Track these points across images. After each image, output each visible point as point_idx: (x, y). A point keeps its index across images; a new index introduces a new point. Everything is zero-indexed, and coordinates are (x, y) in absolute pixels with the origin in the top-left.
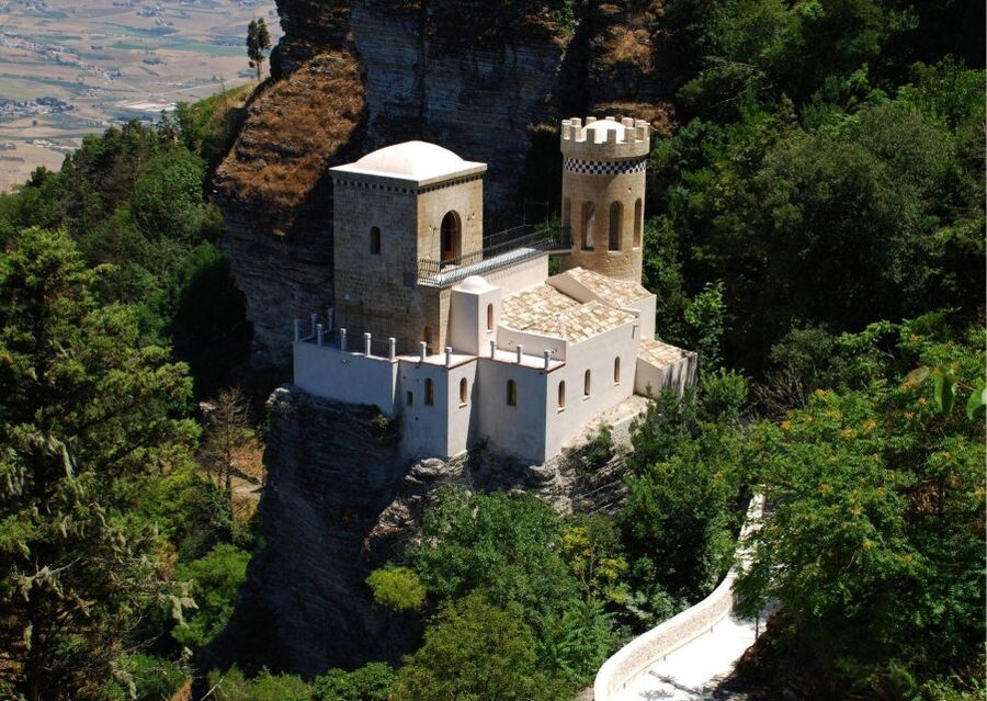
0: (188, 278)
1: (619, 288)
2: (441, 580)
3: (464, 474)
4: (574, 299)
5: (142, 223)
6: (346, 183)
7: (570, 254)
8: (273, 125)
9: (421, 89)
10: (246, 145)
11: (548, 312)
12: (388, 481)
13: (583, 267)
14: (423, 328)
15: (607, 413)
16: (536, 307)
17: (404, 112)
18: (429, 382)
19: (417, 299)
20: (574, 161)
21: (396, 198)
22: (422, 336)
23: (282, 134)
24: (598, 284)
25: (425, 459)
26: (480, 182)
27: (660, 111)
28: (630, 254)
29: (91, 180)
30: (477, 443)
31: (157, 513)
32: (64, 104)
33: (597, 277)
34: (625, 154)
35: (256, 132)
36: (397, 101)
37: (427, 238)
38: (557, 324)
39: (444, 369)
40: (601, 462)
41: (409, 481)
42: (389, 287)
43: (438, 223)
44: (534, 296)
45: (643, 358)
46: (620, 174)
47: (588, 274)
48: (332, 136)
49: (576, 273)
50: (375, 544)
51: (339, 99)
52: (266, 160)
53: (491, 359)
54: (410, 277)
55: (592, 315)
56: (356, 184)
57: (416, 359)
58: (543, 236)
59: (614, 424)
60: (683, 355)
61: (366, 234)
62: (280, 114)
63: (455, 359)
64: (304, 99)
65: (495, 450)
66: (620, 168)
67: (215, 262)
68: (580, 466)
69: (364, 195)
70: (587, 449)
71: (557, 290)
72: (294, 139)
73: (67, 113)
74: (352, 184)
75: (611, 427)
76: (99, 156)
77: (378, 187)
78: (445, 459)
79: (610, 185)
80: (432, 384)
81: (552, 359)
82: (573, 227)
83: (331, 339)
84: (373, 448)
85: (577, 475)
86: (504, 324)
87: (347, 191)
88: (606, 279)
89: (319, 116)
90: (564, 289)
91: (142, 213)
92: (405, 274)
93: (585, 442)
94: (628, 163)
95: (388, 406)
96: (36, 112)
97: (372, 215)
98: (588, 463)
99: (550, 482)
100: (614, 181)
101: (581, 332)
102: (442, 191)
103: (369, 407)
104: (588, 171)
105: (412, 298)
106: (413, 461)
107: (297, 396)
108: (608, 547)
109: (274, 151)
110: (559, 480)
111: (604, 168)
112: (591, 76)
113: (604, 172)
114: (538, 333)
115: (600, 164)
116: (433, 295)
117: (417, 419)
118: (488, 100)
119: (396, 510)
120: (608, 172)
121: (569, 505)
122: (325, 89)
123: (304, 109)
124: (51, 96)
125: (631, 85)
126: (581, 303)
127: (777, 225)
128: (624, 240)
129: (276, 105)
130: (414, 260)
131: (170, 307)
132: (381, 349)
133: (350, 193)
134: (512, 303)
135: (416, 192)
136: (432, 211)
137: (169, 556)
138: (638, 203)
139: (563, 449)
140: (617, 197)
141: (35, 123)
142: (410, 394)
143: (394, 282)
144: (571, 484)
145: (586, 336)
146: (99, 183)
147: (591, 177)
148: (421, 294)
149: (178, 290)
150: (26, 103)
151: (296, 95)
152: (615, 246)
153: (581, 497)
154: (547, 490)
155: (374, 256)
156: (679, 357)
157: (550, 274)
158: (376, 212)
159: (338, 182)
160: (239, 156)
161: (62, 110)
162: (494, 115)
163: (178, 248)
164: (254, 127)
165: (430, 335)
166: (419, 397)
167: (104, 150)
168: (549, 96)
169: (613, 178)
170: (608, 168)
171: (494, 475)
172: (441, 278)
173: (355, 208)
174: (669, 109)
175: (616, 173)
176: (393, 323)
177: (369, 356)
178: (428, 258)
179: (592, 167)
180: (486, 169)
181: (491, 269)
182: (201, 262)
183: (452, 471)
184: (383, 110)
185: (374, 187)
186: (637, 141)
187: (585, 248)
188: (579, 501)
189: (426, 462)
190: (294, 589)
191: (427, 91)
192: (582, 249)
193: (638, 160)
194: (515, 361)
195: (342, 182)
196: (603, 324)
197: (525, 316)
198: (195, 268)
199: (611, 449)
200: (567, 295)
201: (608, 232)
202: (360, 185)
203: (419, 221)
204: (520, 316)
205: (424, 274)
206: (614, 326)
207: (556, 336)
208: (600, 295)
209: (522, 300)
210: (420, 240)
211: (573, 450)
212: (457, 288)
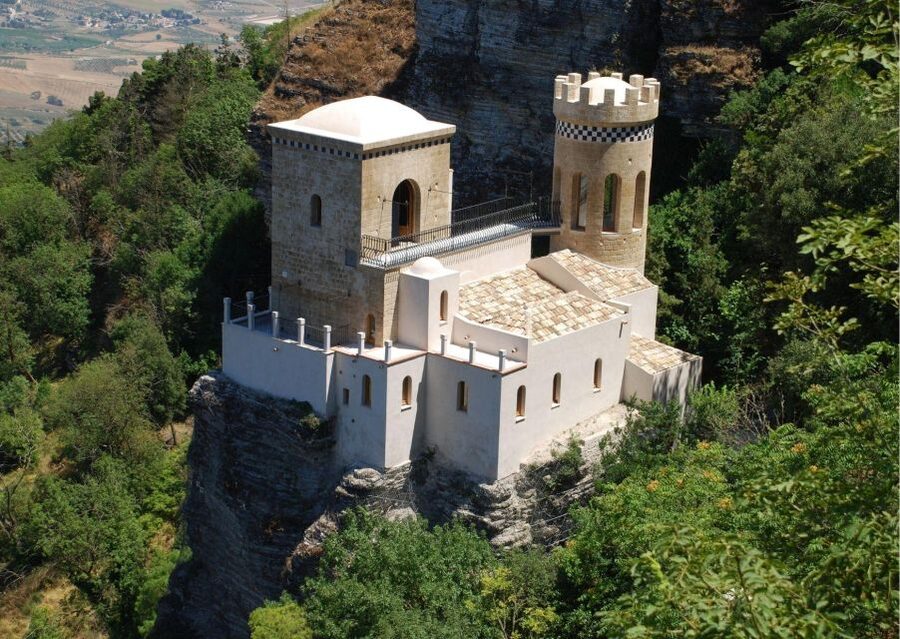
0: (221, 226)
1: (611, 277)
2: (329, 623)
3: (405, 489)
4: (558, 287)
5: (186, 162)
6: (285, 142)
7: (559, 233)
8: (315, 59)
9: (474, 25)
10: (284, 79)
11: (521, 302)
12: (319, 490)
13: (572, 250)
14: (366, 315)
15: (583, 425)
16: (507, 296)
17: (454, 50)
18: (367, 380)
19: (360, 283)
20: (566, 125)
21: (339, 164)
22: (364, 325)
23: (324, 69)
24: (586, 270)
25: (359, 468)
26: (447, 146)
27: (743, 57)
28: (628, 236)
29: (141, 110)
30: (423, 454)
31: (160, 490)
32: (191, 17)
33: (588, 261)
34: (625, 118)
35: (296, 65)
36: (447, 37)
37: (375, 211)
38: (523, 318)
39: (383, 365)
40: (567, 482)
41: (339, 494)
42: (330, 265)
43: (390, 194)
44: (509, 282)
45: (633, 361)
46: (619, 142)
47: (577, 258)
48: (379, 73)
49: (561, 257)
50: (298, 565)
51: (389, 32)
52: (306, 98)
53: (440, 357)
54: (353, 256)
55: (569, 308)
56: (296, 144)
57: (353, 351)
58: (525, 211)
59: (586, 439)
60: (684, 359)
61: (306, 201)
62: (324, 46)
63: (397, 353)
64: (352, 31)
65: (443, 462)
66: (619, 135)
67: (252, 209)
68: (543, 487)
69: (304, 157)
70: (551, 467)
71: (538, 274)
72: (337, 75)
73: (193, 27)
74: (292, 144)
75: (582, 443)
76: (150, 84)
77: (320, 149)
78: (383, 471)
79: (606, 156)
80: (370, 383)
81: (510, 359)
82: (562, 200)
83: (264, 322)
84: (303, 451)
85: (538, 496)
86: (462, 316)
87: (286, 151)
88: (598, 265)
89: (367, 50)
90: (546, 274)
91: (187, 150)
92: (346, 251)
93: (550, 458)
94: (628, 130)
95: (321, 404)
96: (161, 26)
97: (312, 181)
98: (552, 483)
99: (504, 504)
100: (611, 150)
101: (551, 329)
102: (394, 156)
103: (300, 403)
104: (580, 137)
105: (354, 280)
106: (346, 470)
107: (223, 386)
108: (540, 593)
109: (315, 87)
110: (515, 502)
111: (599, 134)
112: (665, 15)
113: (599, 139)
114: (499, 328)
115: (595, 129)
116: (377, 277)
117: (353, 421)
118: (547, 38)
119: (323, 526)
120: (604, 140)
121: (527, 532)
122: (375, 20)
123: (351, 42)
124: (177, 9)
125: (711, 25)
126: (565, 292)
127: (785, 213)
128: (621, 219)
129: (320, 35)
130: (356, 237)
131: (201, 257)
132: (315, 338)
133: (290, 154)
134: (478, 289)
135: (360, 157)
136: (381, 180)
137: (168, 539)
138: (641, 177)
139: (522, 466)
140: (613, 169)
141: (159, 37)
142: (347, 392)
143: (335, 260)
144: (531, 507)
145: (557, 333)
146: (149, 113)
147: (585, 145)
148: (364, 276)
149: (211, 238)
150: (150, 16)
151: (343, 24)
152: (610, 226)
153: (543, 522)
154: (498, 513)
155: (315, 229)
156: (679, 362)
157: (533, 256)
158: (317, 177)
159: (278, 141)
160: (278, 92)
161: (187, 24)
162: (555, 56)
163: (223, 189)
164: (296, 59)
165: (373, 324)
166: (356, 396)
167: (157, 77)
168: (615, 37)
169: (608, 146)
170: (604, 135)
171: (439, 492)
172: (386, 258)
173: (295, 171)
174: (755, 55)
175: (614, 140)
176: (333, 308)
177: (303, 345)
178: (375, 234)
179: (585, 133)
180: (454, 131)
181: (453, 250)
182: (236, 208)
183: (391, 484)
184: (431, 47)
185: (316, 148)
186: (640, 104)
187: (576, 226)
188: (539, 527)
189: (359, 472)
190: (217, 607)
191: (480, 26)
192: (572, 228)
193: (641, 127)
194: (466, 358)
195: (281, 141)
196: (582, 319)
197: (491, 306)
198: (230, 215)
199: (581, 468)
200: (551, 282)
201: (602, 210)
202: (300, 145)
203: (364, 190)
204: (486, 306)
205: (368, 253)
206: (596, 323)
207: (518, 333)
208: (586, 284)
209: (492, 287)
210: (364, 213)
211: (532, 467)
212: (407, 271)
